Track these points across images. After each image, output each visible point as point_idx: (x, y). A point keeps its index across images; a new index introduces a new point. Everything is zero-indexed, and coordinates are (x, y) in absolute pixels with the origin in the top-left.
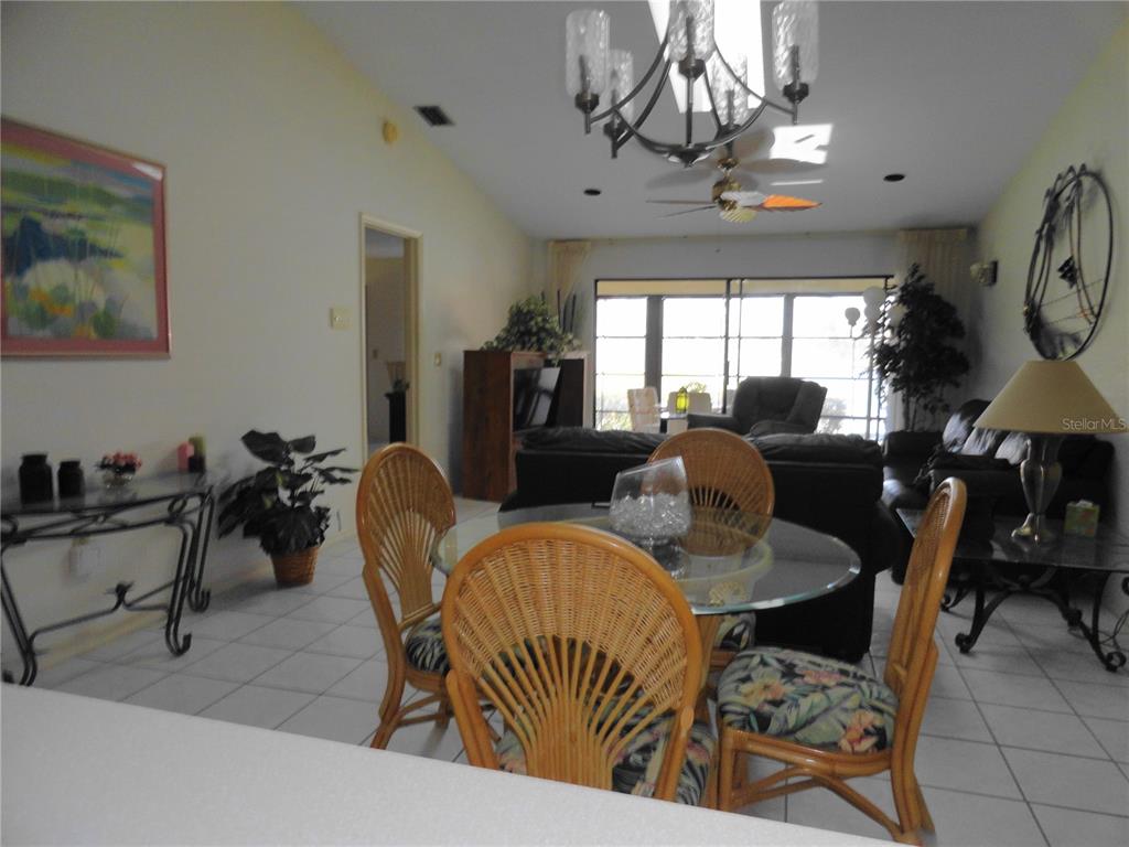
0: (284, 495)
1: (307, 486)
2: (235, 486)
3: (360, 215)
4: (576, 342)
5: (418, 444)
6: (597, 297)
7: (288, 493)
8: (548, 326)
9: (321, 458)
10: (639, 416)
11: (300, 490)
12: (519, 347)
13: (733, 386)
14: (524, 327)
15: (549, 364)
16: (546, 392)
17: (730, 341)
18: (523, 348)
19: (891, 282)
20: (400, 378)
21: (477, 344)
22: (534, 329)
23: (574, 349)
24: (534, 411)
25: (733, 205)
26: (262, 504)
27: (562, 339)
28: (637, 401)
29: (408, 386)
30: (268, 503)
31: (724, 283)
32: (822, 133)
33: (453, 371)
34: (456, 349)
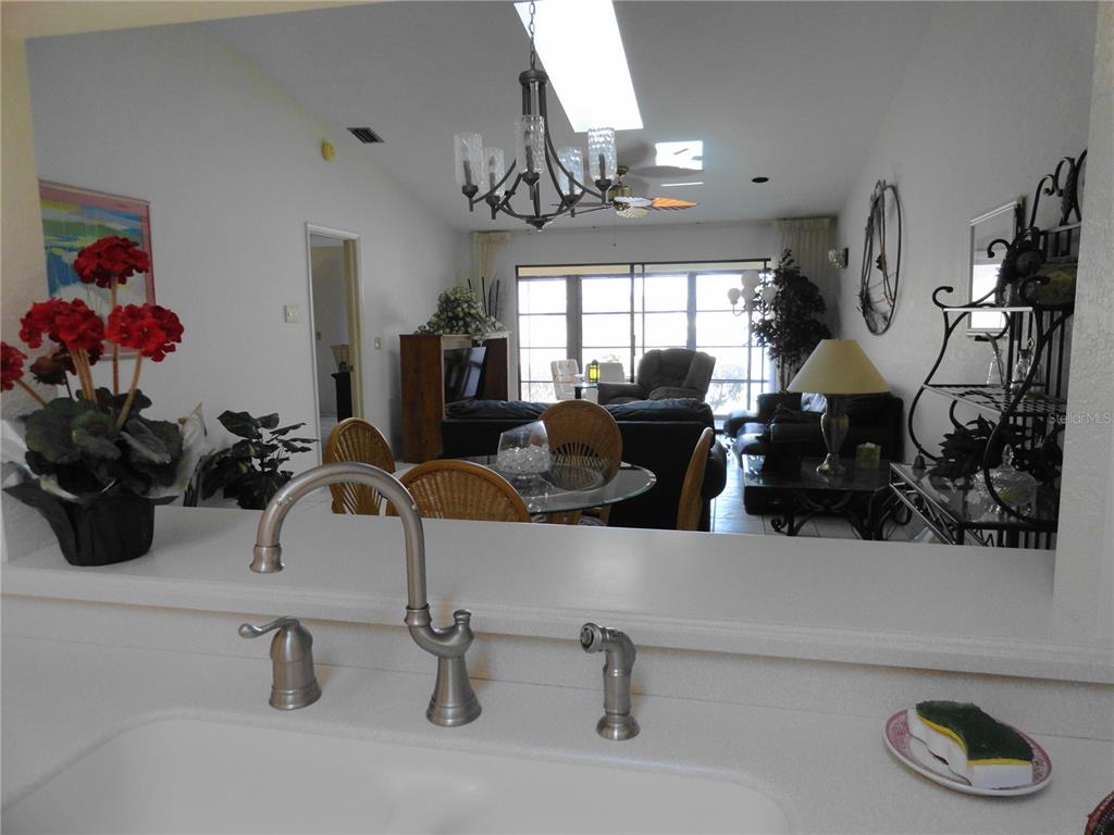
0: (256, 462)
1: (274, 455)
2: (214, 457)
3: (306, 224)
4: (498, 325)
5: (362, 417)
6: (518, 278)
7: (259, 461)
8: (473, 311)
9: (284, 432)
10: (562, 385)
11: (269, 458)
12: (448, 330)
13: (639, 357)
14: (452, 312)
15: (475, 344)
16: (477, 365)
17: (635, 315)
18: (451, 333)
19: (769, 264)
20: (344, 360)
21: (411, 329)
22: (461, 315)
23: (497, 331)
24: (467, 382)
25: (625, 206)
26: (239, 470)
27: (485, 322)
28: (560, 372)
29: (352, 368)
30: (244, 469)
31: (629, 266)
32: (696, 147)
33: (392, 353)
34: (393, 334)
